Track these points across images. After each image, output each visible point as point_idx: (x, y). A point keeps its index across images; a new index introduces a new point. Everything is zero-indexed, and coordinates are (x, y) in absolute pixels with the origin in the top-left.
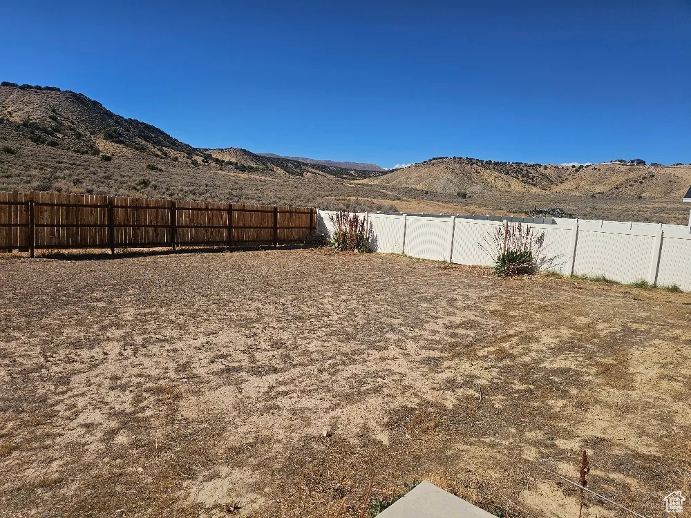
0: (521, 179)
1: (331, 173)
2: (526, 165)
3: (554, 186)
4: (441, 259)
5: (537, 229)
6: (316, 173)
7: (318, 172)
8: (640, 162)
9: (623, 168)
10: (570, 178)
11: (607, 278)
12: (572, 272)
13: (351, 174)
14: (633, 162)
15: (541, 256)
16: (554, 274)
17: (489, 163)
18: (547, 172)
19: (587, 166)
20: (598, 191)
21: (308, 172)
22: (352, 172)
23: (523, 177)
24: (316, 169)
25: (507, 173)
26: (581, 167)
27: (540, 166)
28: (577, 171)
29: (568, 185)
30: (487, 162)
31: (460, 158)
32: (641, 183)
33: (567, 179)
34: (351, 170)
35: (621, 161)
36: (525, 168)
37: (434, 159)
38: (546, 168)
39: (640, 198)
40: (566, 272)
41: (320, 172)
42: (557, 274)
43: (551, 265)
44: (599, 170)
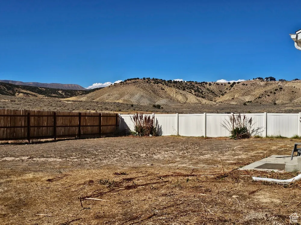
0: (194, 93)
1: (41, 92)
2: (196, 83)
3: (218, 98)
4: (201, 136)
5: (249, 116)
6: (27, 94)
7: (28, 92)
8: (272, 79)
9: (262, 83)
10: (228, 91)
11: (282, 136)
12: (266, 135)
13: (59, 93)
14: (267, 79)
15: (252, 129)
16: (258, 137)
17: (170, 82)
18: (212, 87)
19: (238, 83)
20: (247, 100)
21: (19, 92)
22: (60, 92)
23: (195, 91)
24: (27, 90)
25: (184, 90)
26: (234, 83)
27: (206, 83)
28: (232, 86)
29: (226, 97)
30: (168, 81)
31: (149, 79)
32: (275, 93)
33: (226, 92)
34: (59, 90)
35: (259, 78)
36: (196, 85)
37: (128, 80)
38: (210, 84)
39: (275, 104)
40: (264, 135)
41: (31, 93)
42: (260, 137)
43: (257, 133)
44: (247, 85)
